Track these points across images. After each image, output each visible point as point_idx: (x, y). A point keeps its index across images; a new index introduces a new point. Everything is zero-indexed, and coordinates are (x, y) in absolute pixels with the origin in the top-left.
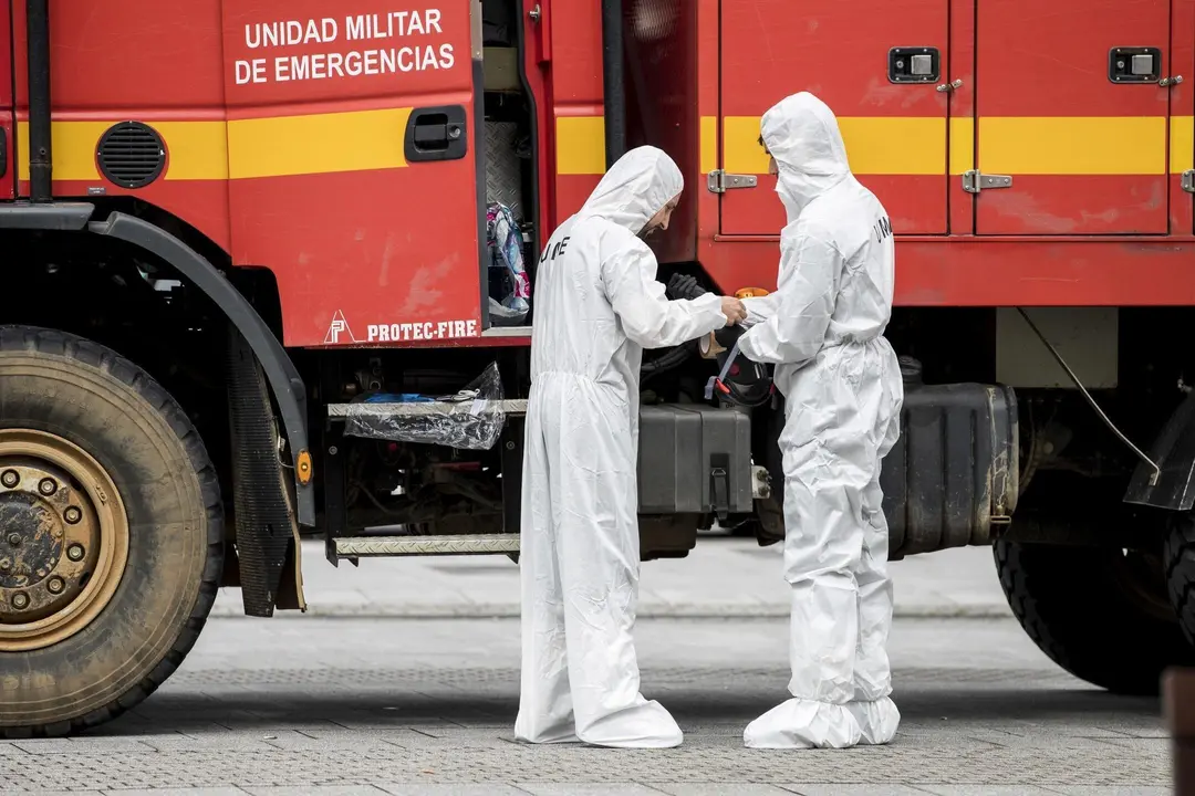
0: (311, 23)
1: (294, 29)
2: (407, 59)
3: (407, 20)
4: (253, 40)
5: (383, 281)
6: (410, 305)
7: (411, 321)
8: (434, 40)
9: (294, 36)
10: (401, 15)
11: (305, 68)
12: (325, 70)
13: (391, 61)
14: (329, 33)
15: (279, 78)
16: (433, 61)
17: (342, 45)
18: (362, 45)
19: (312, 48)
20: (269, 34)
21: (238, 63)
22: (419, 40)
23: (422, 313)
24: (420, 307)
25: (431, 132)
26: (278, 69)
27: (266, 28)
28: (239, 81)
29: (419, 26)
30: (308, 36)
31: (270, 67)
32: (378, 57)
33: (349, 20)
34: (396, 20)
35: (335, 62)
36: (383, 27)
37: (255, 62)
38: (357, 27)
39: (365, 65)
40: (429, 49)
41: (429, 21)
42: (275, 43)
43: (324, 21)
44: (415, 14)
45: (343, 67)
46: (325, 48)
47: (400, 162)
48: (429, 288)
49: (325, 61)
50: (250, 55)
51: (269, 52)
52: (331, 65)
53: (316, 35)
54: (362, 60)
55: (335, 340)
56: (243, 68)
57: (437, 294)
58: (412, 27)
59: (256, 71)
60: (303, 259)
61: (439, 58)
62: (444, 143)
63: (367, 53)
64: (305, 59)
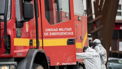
0: (54, 29)
1: (52, 29)
2: (67, 33)
3: (67, 29)
4: (47, 30)
5: (64, 58)
8: (71, 31)
9: (52, 30)
10: (66, 28)
11: (53, 34)
12: (56, 34)
13: (65, 34)
14: (57, 30)
15: (50, 35)
16: (71, 34)
17: (58, 31)
18: (61, 32)
19: (54, 32)
20: (49, 30)
21: (45, 33)
23: (69, 62)
24: (69, 61)
26: (50, 34)
27: (48, 29)
28: (45, 35)
29: (69, 30)
30: (54, 30)
31: (49, 34)
32: (63, 33)
33: (59, 29)
34: (66, 29)
35: (58, 33)
36: (64, 30)
37: (47, 33)
38: (60, 30)
39: (62, 34)
40: (70, 32)
41: (70, 29)
42: (50, 31)
43: (56, 29)
44: (68, 28)
45: (59, 34)
46: (56, 32)
47: (66, 45)
48: (70, 59)
49: (56, 33)
50: (46, 32)
51: (49, 32)
52: (57, 34)
53: (55, 30)
54: (61, 33)
55: (58, 65)
56: (45, 34)
58: (68, 30)
59: (47, 34)
60: (53, 56)
61: (71, 33)
62: (72, 43)
63: (62, 33)
64: (54, 33)
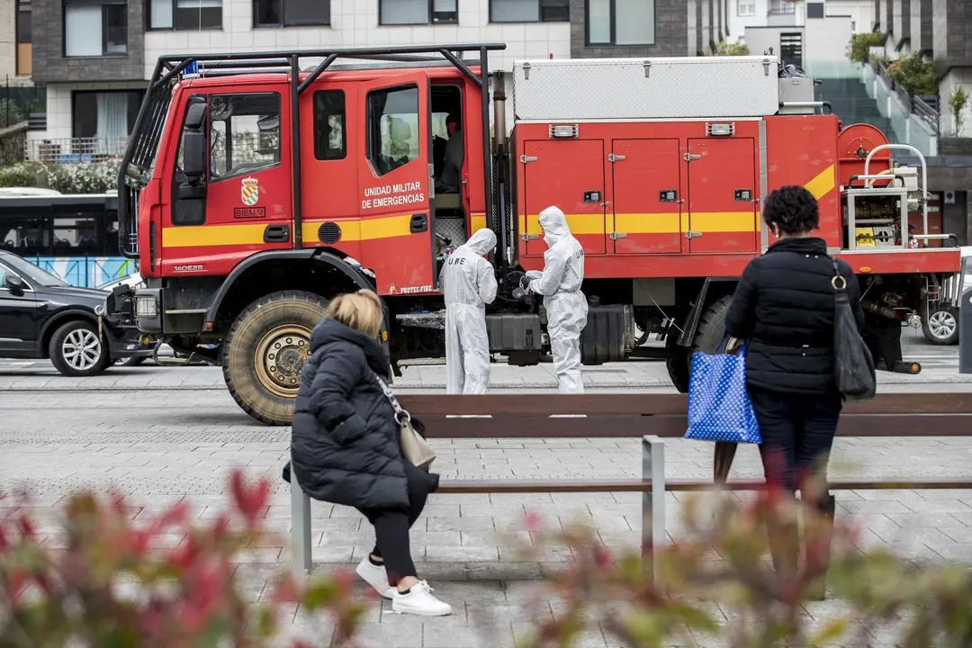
0: (384, 188)
2: (411, 198)
3: (411, 186)
4: (368, 194)
5: (405, 273)
8: (418, 192)
9: (379, 192)
10: (409, 184)
11: (381, 203)
12: (387, 203)
13: (406, 199)
14: (389, 191)
15: (374, 206)
17: (392, 195)
18: (398, 194)
19: (383, 196)
20: (371, 192)
22: (414, 192)
24: (415, 282)
25: (418, 223)
26: (374, 203)
28: (363, 208)
29: (414, 188)
30: (383, 192)
31: (372, 203)
32: (402, 198)
33: (394, 187)
34: (407, 187)
35: (391, 201)
36: (404, 188)
37: (368, 201)
38: (397, 188)
39: (398, 201)
40: (417, 195)
41: (416, 186)
42: (374, 195)
43: (387, 187)
44: (413, 184)
46: (387, 196)
47: (409, 233)
48: (418, 275)
49: (387, 200)
50: (366, 199)
51: (372, 198)
53: (385, 191)
55: (392, 293)
56: (364, 203)
57: (421, 277)
58: (412, 188)
59: (368, 204)
60: (382, 265)
61: (419, 198)
62: (421, 226)
63: (399, 197)
64: (382, 200)
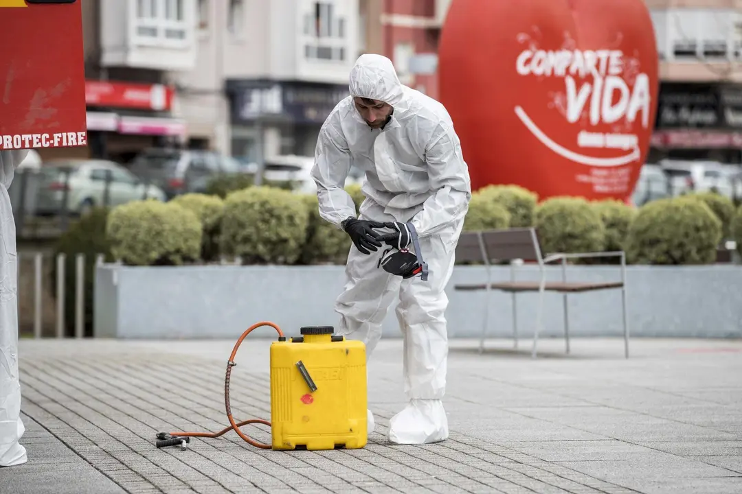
5: (6, 100)
6: (30, 120)
7: (31, 133)
23: (40, 126)
24: (39, 121)
48: (45, 106)
57: (52, 111)
